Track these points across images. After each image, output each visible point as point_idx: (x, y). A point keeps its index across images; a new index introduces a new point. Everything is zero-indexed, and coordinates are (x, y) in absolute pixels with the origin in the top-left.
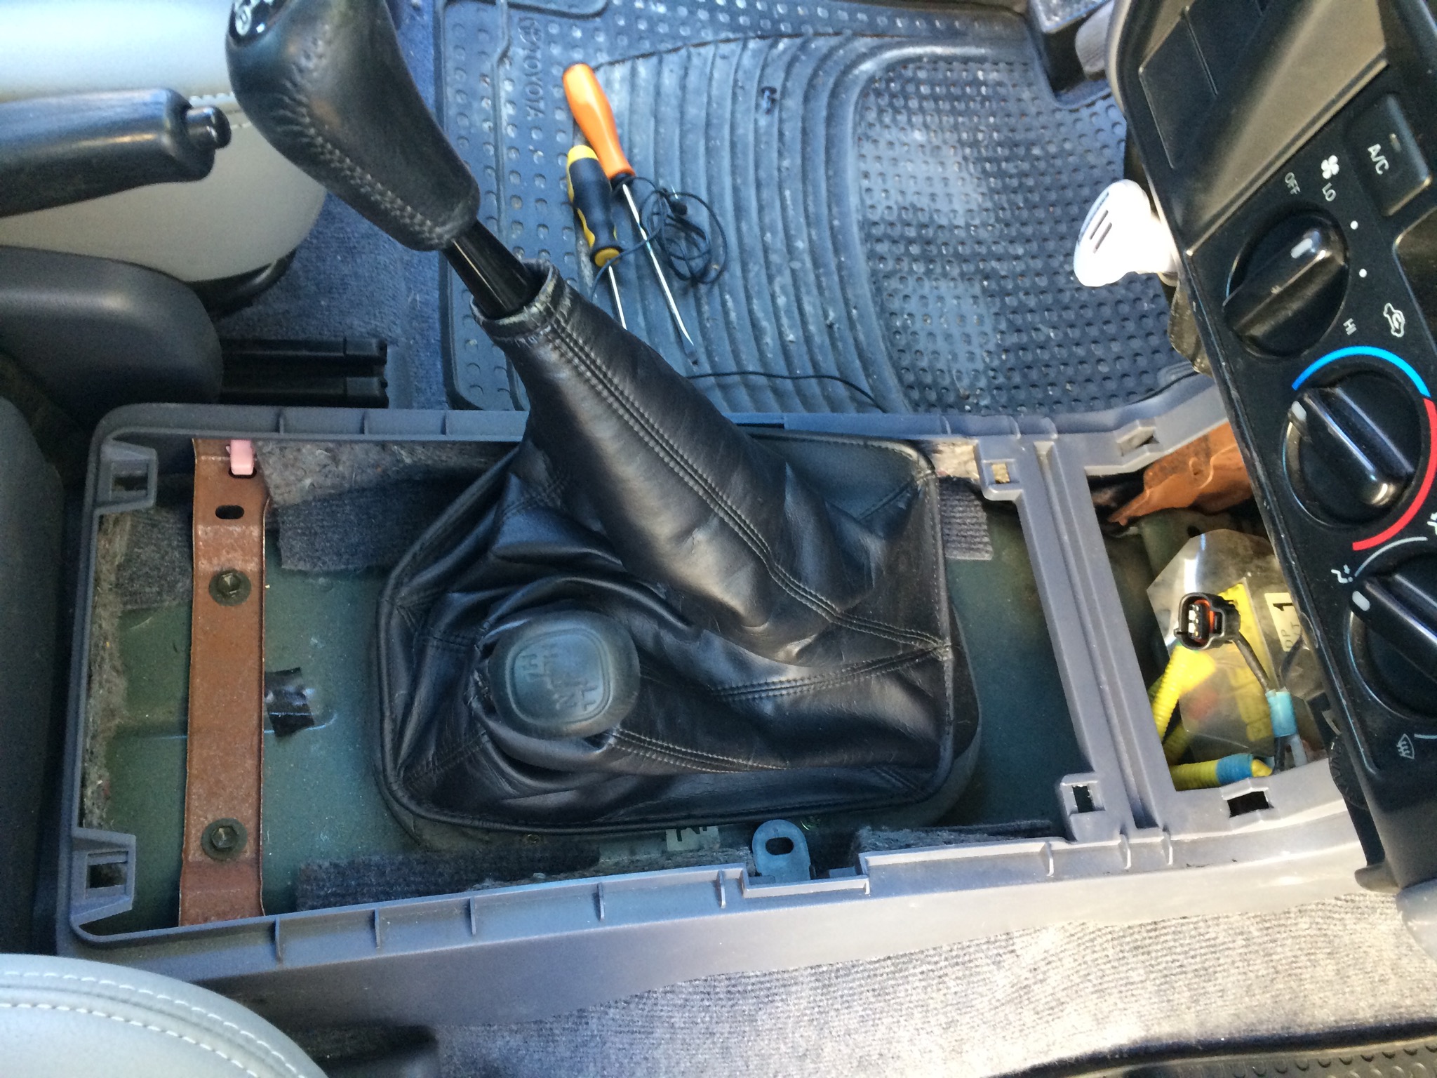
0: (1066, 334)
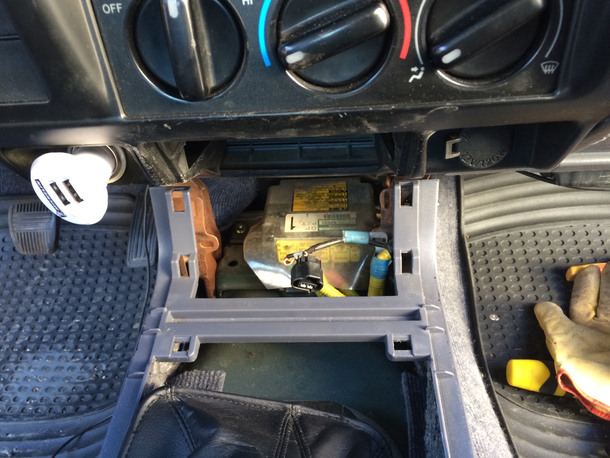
0: (80, 313)
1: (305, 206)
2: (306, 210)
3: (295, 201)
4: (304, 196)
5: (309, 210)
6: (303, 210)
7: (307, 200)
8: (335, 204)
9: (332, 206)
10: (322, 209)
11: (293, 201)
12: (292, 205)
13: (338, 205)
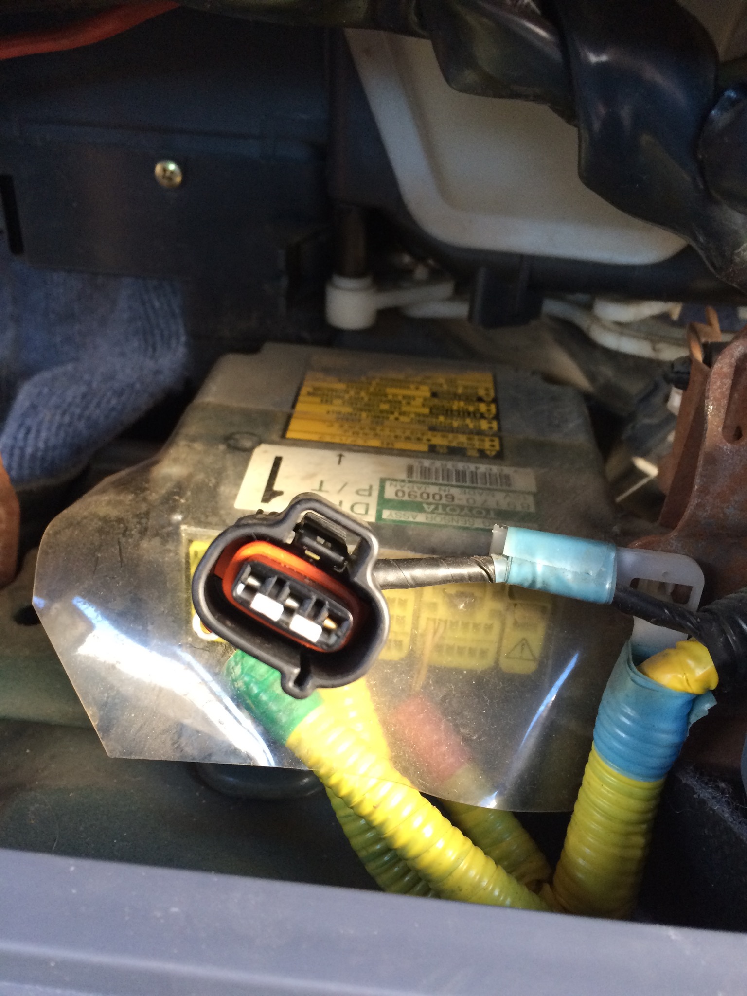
1: (336, 425)
2: (337, 440)
3: (300, 407)
4: (339, 397)
5: (348, 440)
6: (328, 439)
7: (347, 410)
8: (451, 436)
9: (438, 440)
10: (400, 445)
11: (293, 406)
12: (289, 418)
13: (462, 439)
